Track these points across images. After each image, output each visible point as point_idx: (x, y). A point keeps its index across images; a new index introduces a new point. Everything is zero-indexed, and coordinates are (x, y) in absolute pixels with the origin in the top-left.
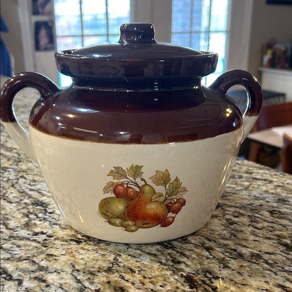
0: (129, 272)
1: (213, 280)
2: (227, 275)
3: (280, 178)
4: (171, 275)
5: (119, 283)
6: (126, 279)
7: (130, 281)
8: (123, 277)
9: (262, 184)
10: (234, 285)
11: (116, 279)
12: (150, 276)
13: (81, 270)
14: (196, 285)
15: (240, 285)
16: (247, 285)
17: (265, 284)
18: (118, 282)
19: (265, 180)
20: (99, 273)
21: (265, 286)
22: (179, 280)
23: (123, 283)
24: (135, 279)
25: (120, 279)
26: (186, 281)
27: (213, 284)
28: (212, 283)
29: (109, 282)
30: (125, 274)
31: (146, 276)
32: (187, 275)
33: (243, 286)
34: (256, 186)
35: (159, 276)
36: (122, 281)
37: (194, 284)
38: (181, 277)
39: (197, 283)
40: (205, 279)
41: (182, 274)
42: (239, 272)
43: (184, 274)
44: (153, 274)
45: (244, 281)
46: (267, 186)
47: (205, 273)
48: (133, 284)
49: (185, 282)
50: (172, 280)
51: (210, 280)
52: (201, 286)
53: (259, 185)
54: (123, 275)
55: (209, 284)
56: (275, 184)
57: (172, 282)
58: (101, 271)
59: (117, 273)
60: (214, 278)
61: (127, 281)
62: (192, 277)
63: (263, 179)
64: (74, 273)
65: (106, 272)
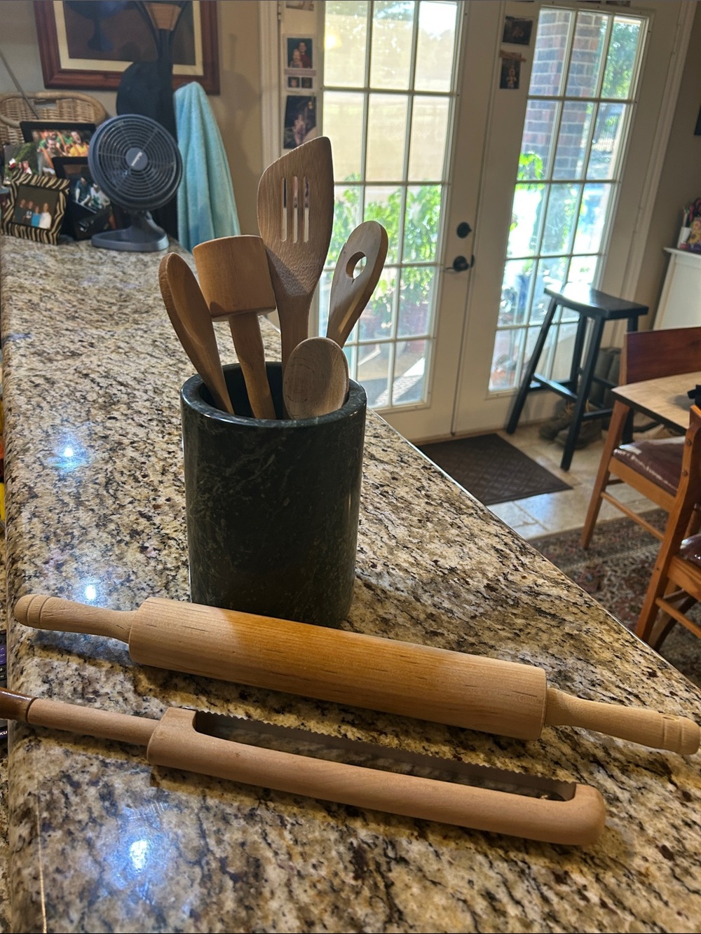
0: (278, 825)
1: (393, 865)
2: (418, 856)
3: (580, 614)
4: (336, 840)
5: (257, 849)
6: (269, 841)
7: (273, 846)
8: (266, 834)
9: (544, 627)
10: (420, 881)
11: (256, 837)
12: (305, 841)
13: (212, 807)
14: (365, 872)
15: (428, 884)
16: (440, 884)
17: (467, 886)
18: (256, 846)
19: (554, 616)
20: (235, 821)
21: (465, 891)
22: (344, 855)
23: (263, 848)
24: (282, 842)
25: (260, 840)
26: (354, 861)
27: (390, 875)
28: (390, 870)
29: (243, 844)
30: (271, 828)
31: (299, 840)
32: (359, 846)
33: (432, 886)
34: (533, 631)
35: (317, 841)
36: (263, 845)
37: (362, 869)
38: (349, 849)
39: (368, 866)
40: (382, 860)
41: (352, 843)
42: (436, 852)
43: (355, 844)
44: (310, 836)
45: (438, 874)
46: (552, 634)
47: (385, 846)
48: (276, 854)
49: (351, 862)
50: (334, 853)
51: (388, 863)
52: (370, 876)
53: (540, 629)
54: (268, 829)
55: (384, 873)
56: (567, 629)
57: (333, 858)
58: (240, 815)
59: (260, 825)
60: (395, 859)
61: (269, 845)
62: (365, 851)
63: (550, 614)
64: (201, 815)
65: (245, 820)
